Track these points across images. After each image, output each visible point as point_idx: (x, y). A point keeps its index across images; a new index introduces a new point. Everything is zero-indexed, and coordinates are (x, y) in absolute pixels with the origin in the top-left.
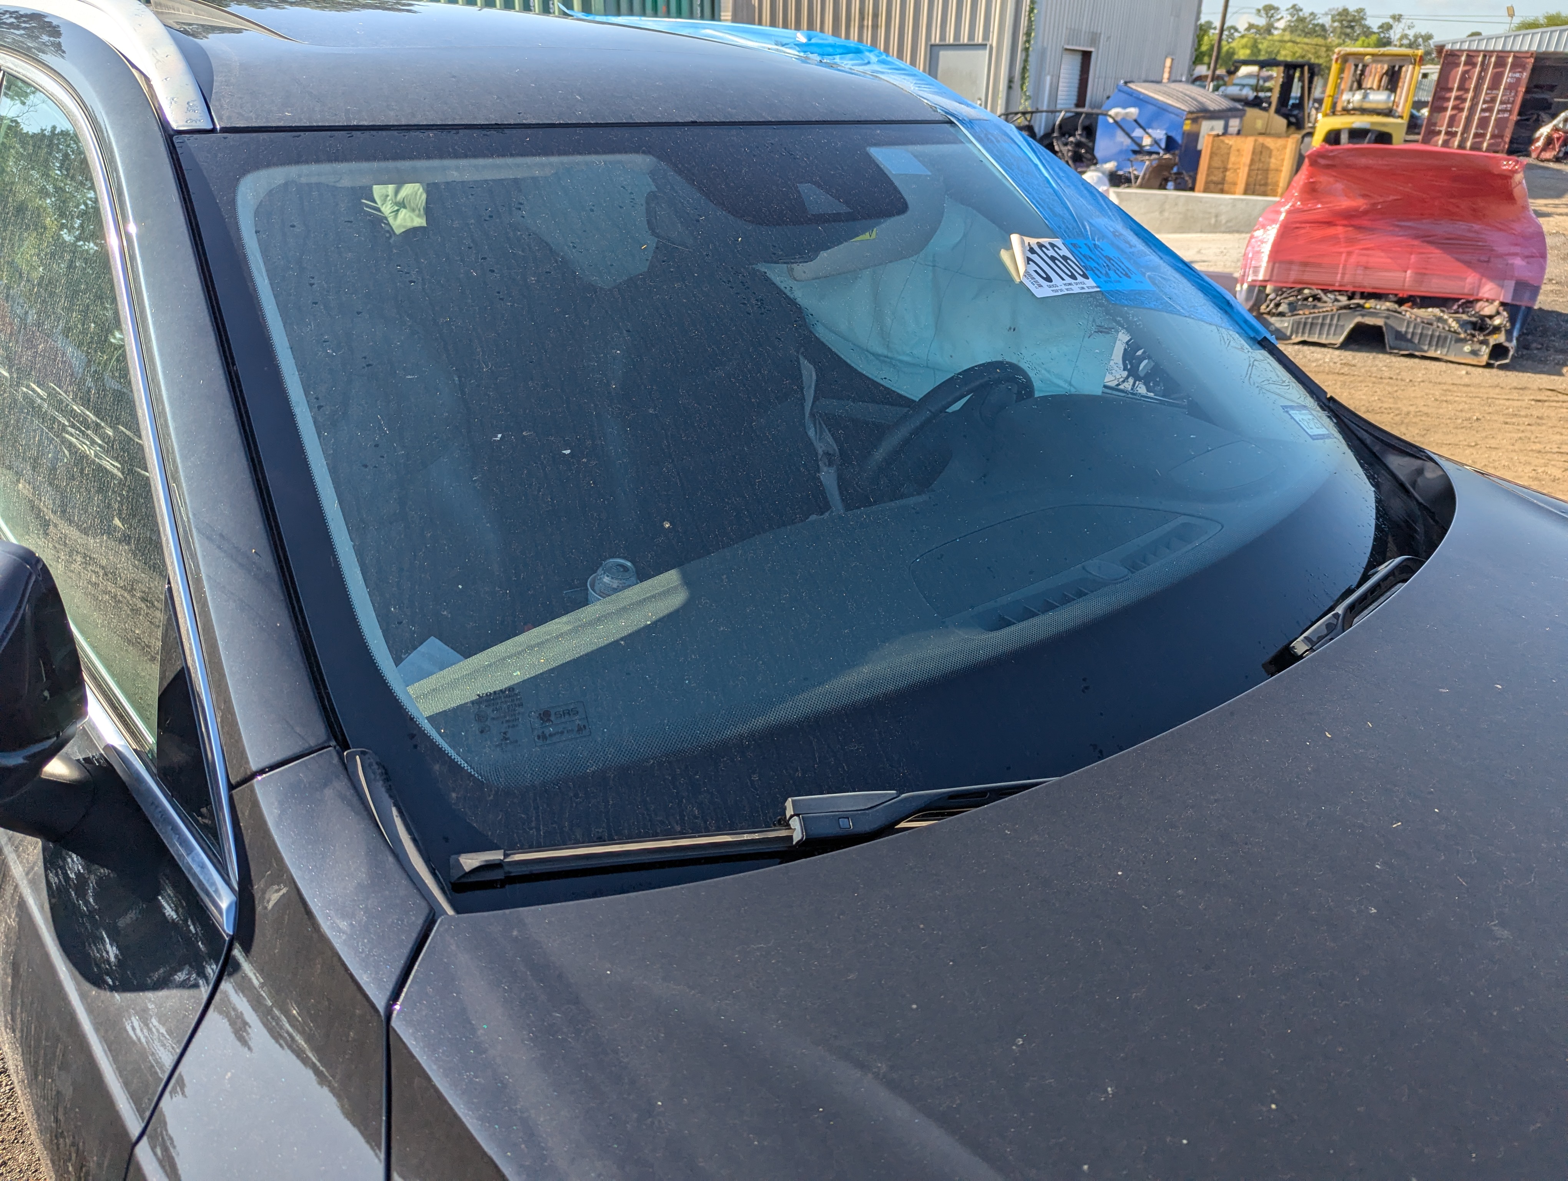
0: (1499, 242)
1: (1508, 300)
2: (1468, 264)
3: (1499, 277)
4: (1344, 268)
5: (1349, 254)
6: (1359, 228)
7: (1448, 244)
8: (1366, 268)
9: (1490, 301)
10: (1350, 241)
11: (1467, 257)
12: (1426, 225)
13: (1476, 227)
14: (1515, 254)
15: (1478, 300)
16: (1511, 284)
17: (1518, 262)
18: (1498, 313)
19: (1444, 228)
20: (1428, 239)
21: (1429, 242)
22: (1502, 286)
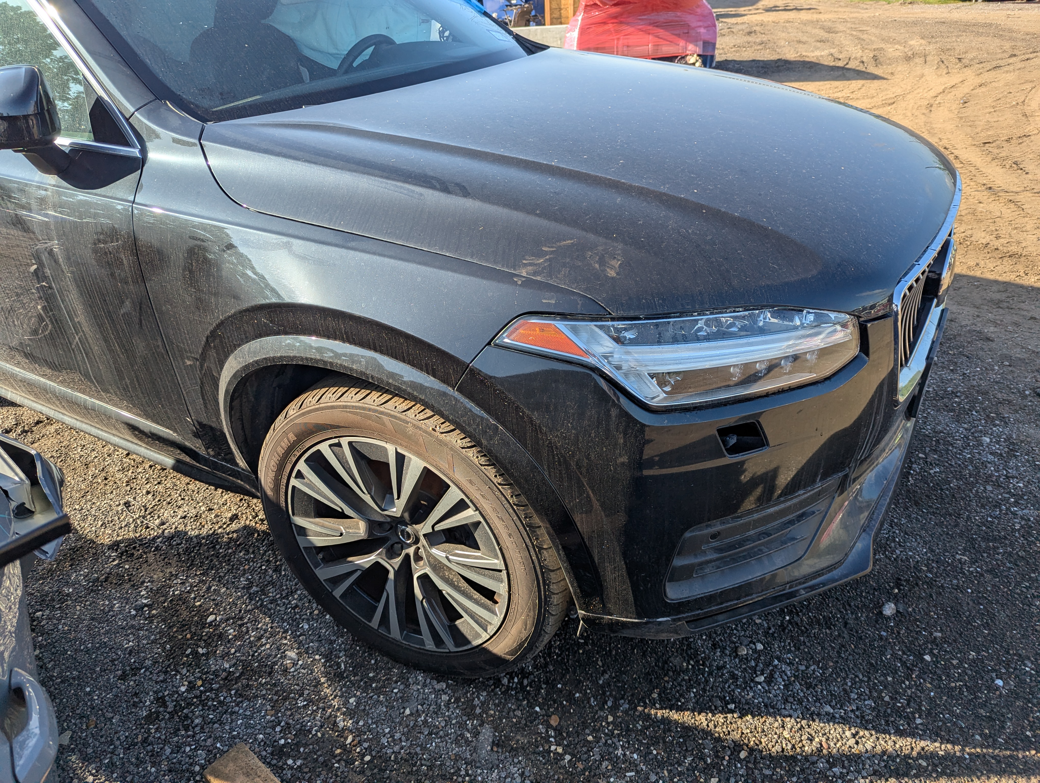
0: (692, 21)
1: (701, 53)
2: (678, 36)
3: (694, 40)
4: (617, 47)
5: (618, 39)
6: (621, 23)
7: (667, 25)
8: (628, 46)
9: (692, 55)
10: (617, 32)
11: (677, 32)
12: (653, 16)
13: (679, 14)
14: (700, 27)
15: (687, 55)
16: (701, 43)
17: (702, 30)
18: (697, 61)
19: (663, 16)
20: (657, 24)
21: (657, 26)
22: (696, 46)
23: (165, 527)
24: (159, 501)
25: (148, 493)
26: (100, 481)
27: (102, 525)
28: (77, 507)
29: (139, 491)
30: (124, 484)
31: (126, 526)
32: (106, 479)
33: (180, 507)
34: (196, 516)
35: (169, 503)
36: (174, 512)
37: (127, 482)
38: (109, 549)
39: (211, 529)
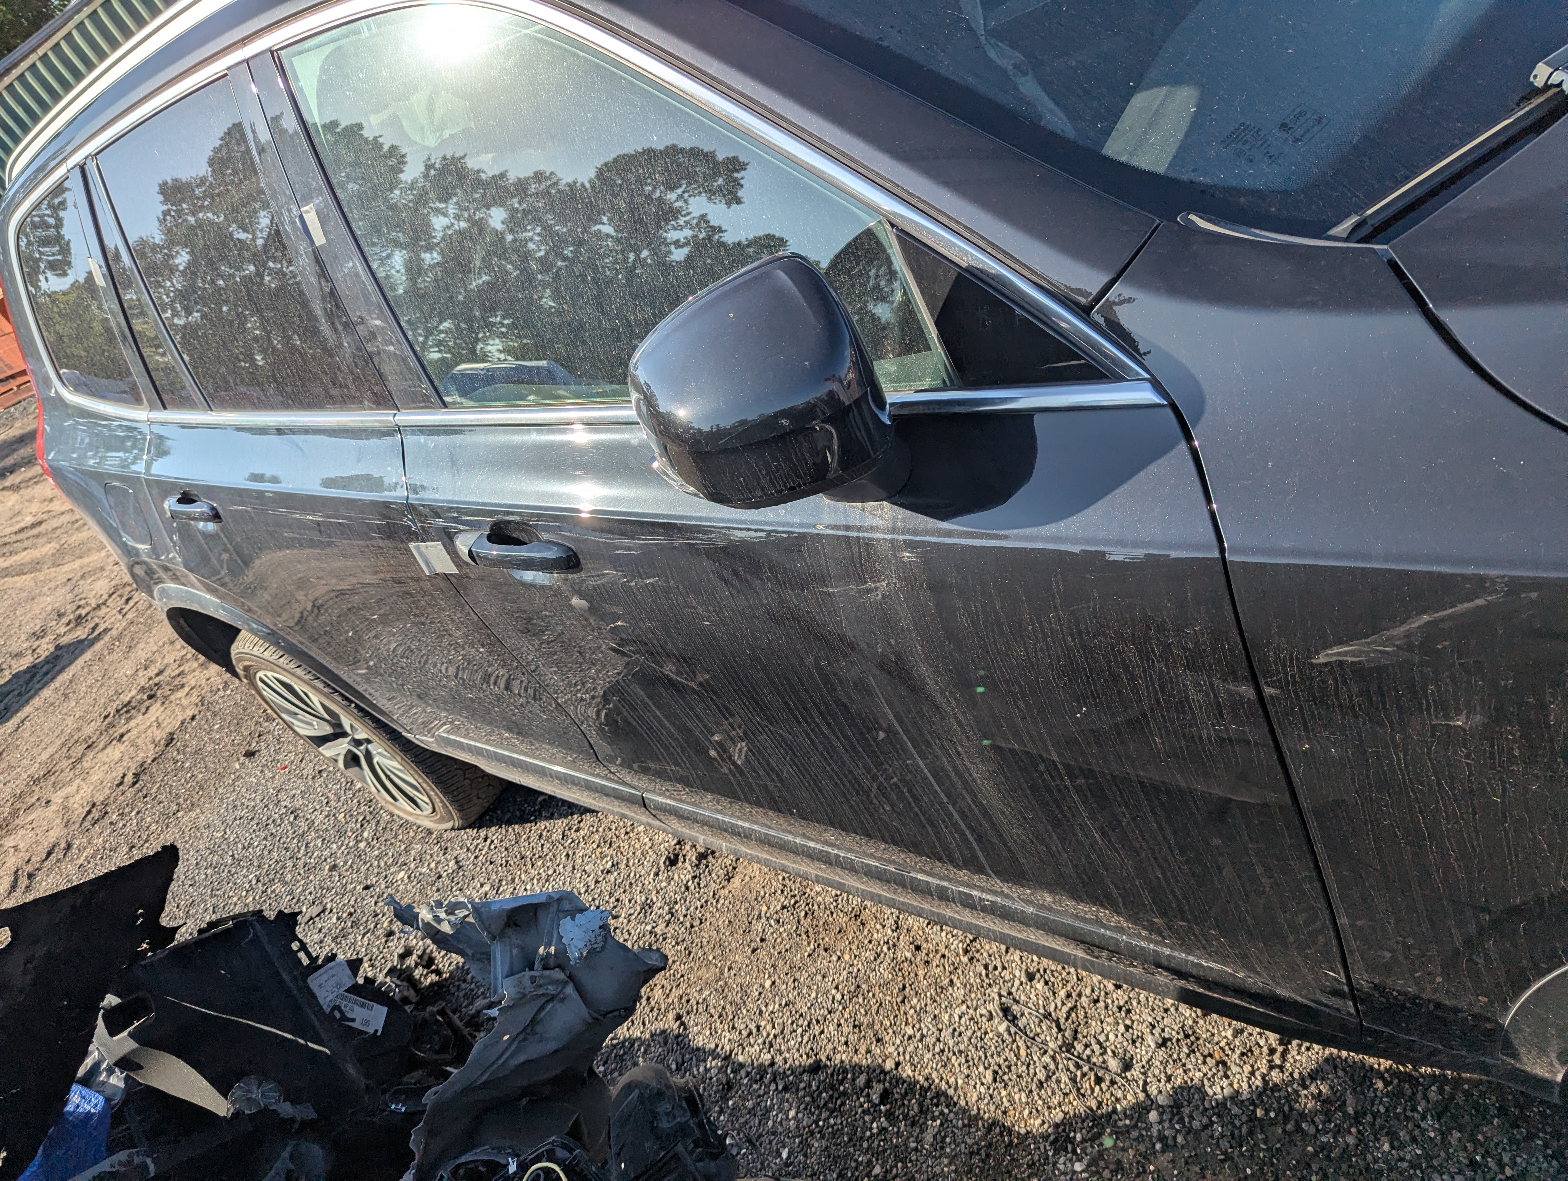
23: (1135, 1073)
24: (1069, 996)
25: (1031, 977)
26: (909, 955)
27: (995, 1080)
28: (910, 1031)
29: (1006, 974)
30: (965, 959)
31: (1048, 1078)
32: (918, 948)
33: (1129, 1011)
34: (1187, 1036)
35: (1096, 1001)
36: (1127, 1028)
37: (966, 952)
38: (1057, 1152)
39: (1252, 1073)
